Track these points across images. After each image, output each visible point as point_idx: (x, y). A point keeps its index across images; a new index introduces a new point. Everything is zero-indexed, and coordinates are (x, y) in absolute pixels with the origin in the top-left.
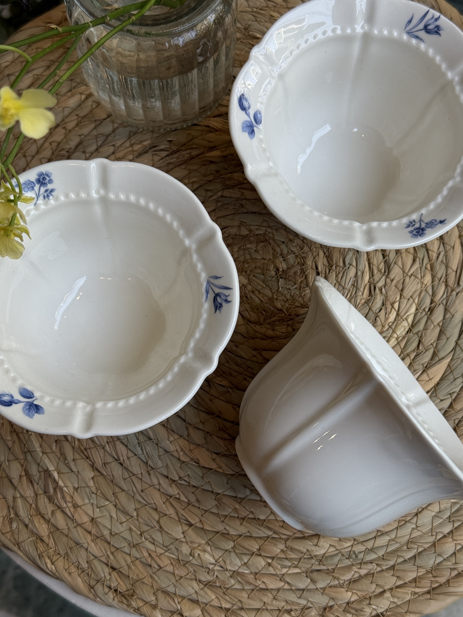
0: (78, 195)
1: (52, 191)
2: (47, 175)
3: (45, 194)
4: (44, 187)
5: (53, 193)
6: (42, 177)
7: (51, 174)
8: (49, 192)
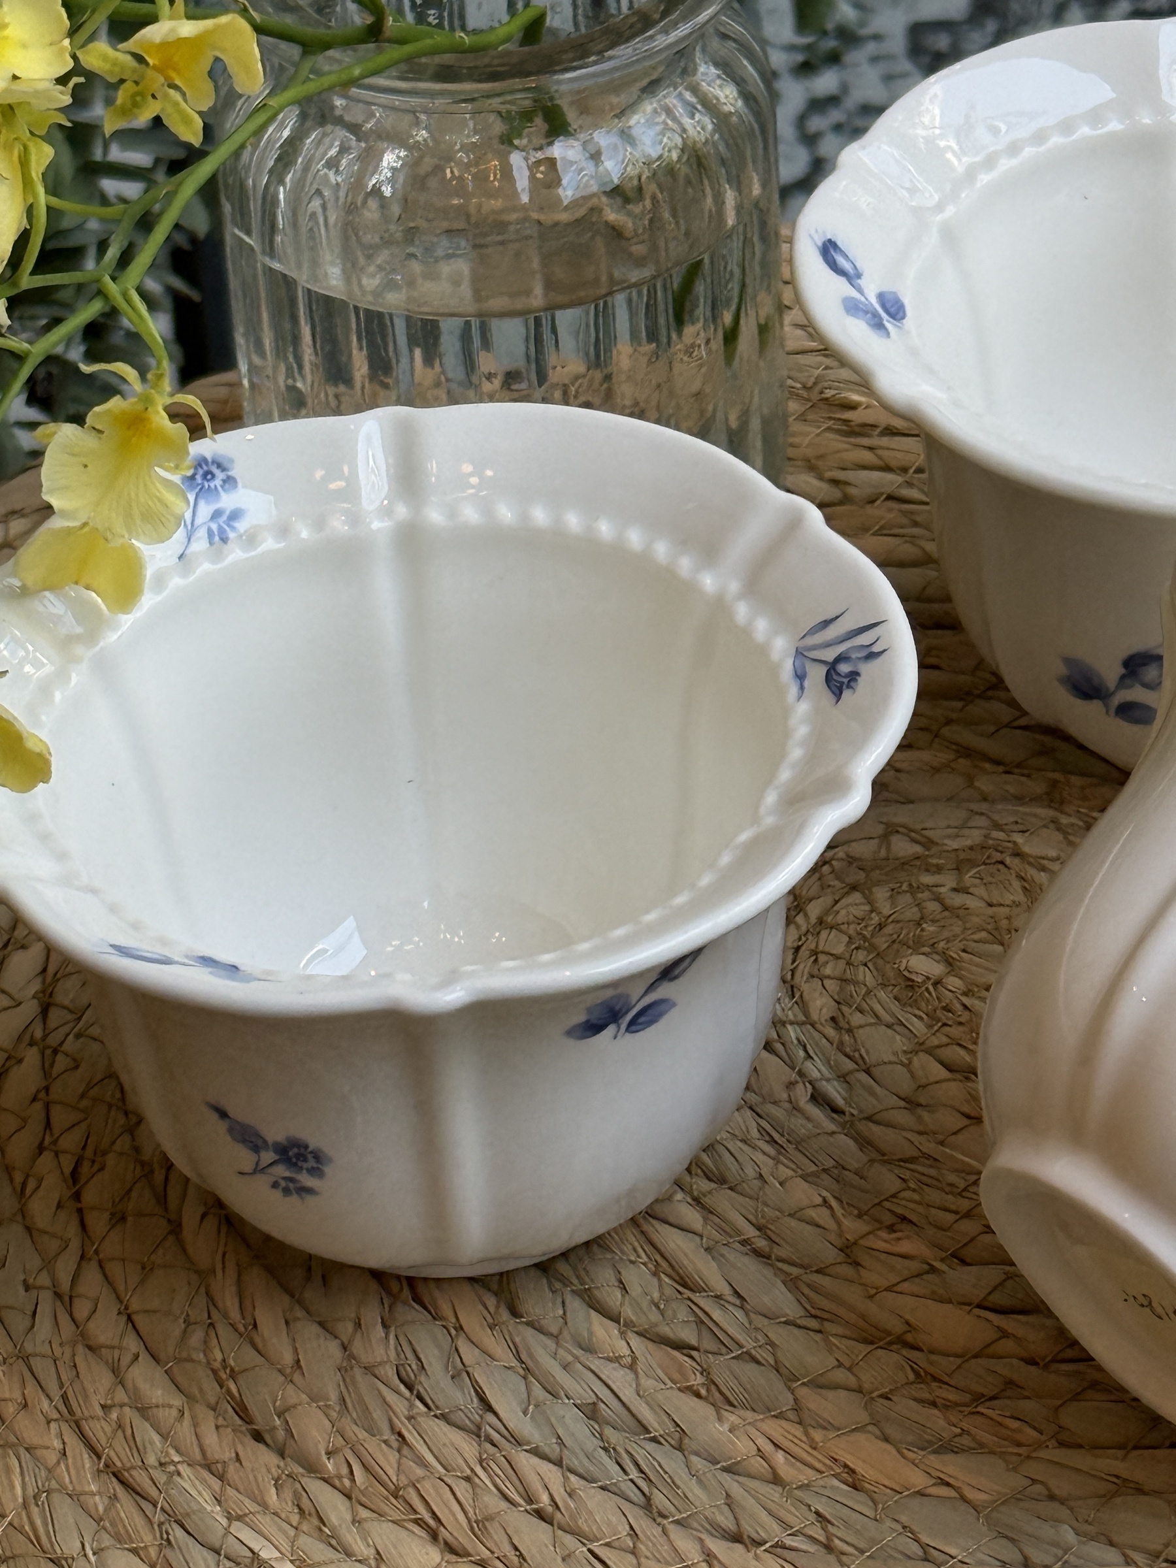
0: (319, 524)
1: (235, 515)
2: (219, 466)
3: (214, 527)
4: (208, 503)
5: (236, 524)
6: (201, 472)
7: (232, 461)
8: (225, 518)
